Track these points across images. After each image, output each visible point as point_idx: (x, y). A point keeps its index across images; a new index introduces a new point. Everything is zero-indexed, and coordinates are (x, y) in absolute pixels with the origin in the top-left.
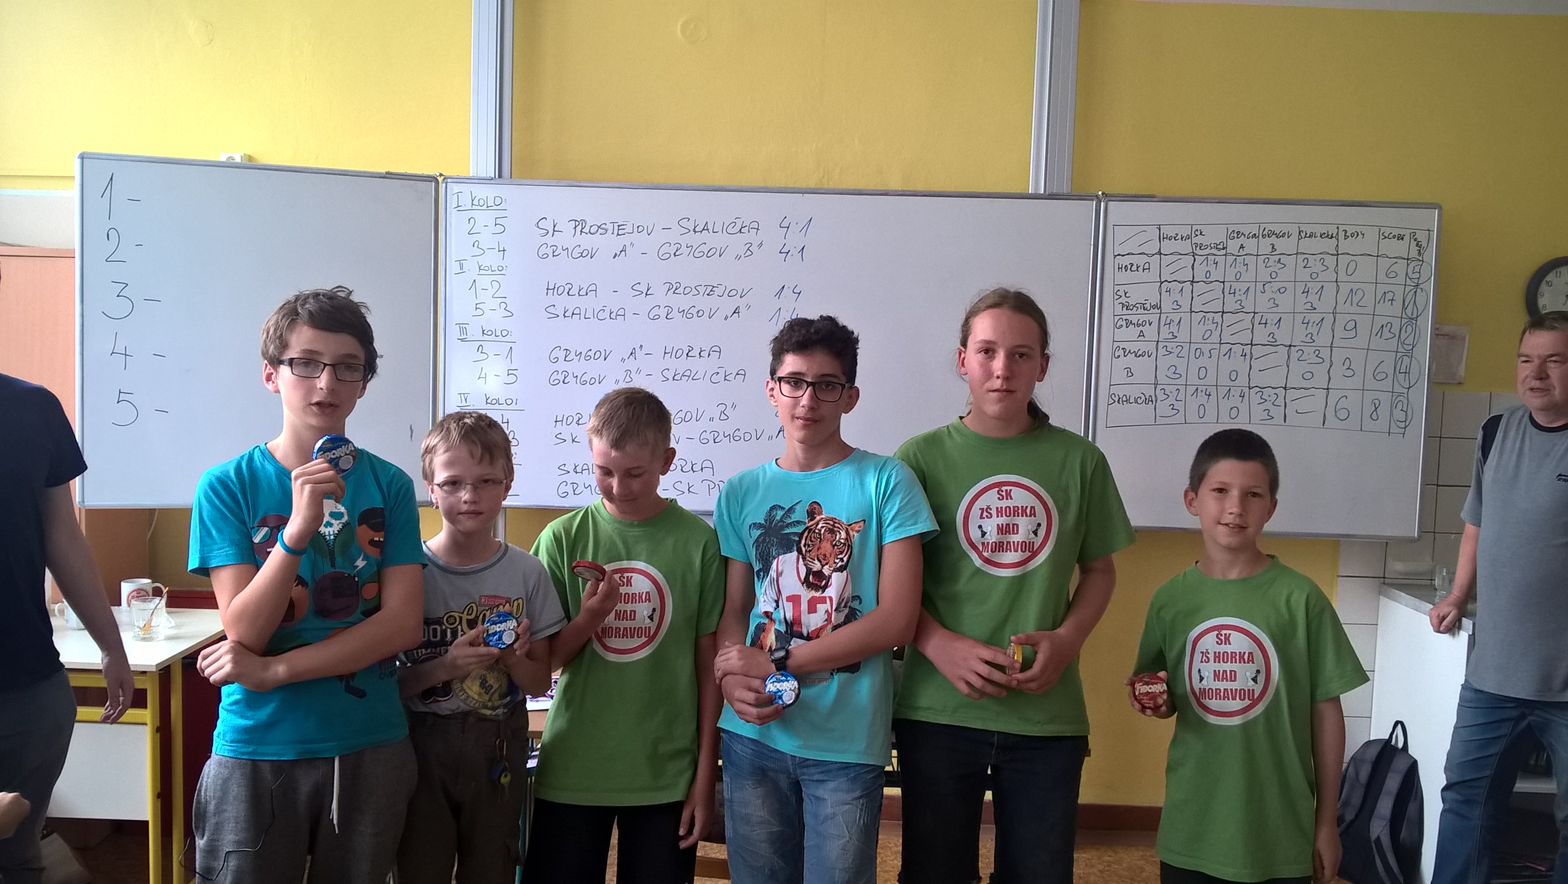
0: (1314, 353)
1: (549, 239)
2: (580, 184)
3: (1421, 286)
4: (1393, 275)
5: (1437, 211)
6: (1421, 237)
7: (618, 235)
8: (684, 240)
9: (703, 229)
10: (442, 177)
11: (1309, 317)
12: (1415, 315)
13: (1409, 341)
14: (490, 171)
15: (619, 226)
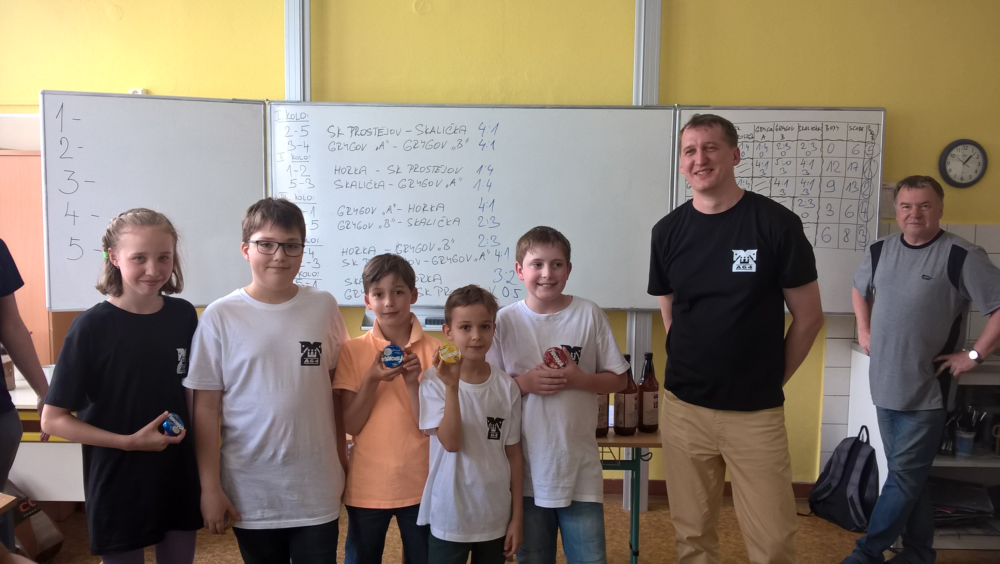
0: (809, 201)
1: (336, 139)
2: (354, 104)
3: (874, 159)
4: (857, 152)
5: (883, 112)
6: (874, 128)
7: (379, 135)
8: (420, 138)
9: (431, 131)
10: (268, 101)
11: (805, 179)
12: (870, 177)
13: (867, 193)
14: (298, 96)
15: (379, 130)
